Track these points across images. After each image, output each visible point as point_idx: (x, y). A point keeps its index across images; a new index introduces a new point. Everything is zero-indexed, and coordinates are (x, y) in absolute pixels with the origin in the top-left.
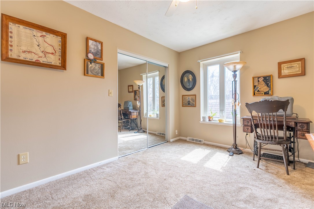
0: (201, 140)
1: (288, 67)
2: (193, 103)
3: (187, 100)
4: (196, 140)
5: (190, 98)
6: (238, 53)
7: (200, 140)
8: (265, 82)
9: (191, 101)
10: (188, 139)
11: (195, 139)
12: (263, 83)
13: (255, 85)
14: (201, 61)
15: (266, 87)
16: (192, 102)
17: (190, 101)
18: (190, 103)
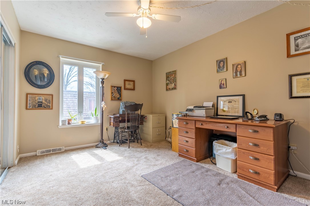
0: (61, 147)
1: (128, 84)
2: (49, 104)
3: (37, 101)
4: (53, 150)
5: (43, 98)
6: (101, 64)
7: (59, 148)
8: (117, 91)
9: (44, 101)
10: (38, 153)
11: (51, 149)
12: (116, 91)
13: (112, 92)
14: (62, 57)
15: (118, 94)
16: (46, 103)
17: (42, 102)
18: (43, 105)
